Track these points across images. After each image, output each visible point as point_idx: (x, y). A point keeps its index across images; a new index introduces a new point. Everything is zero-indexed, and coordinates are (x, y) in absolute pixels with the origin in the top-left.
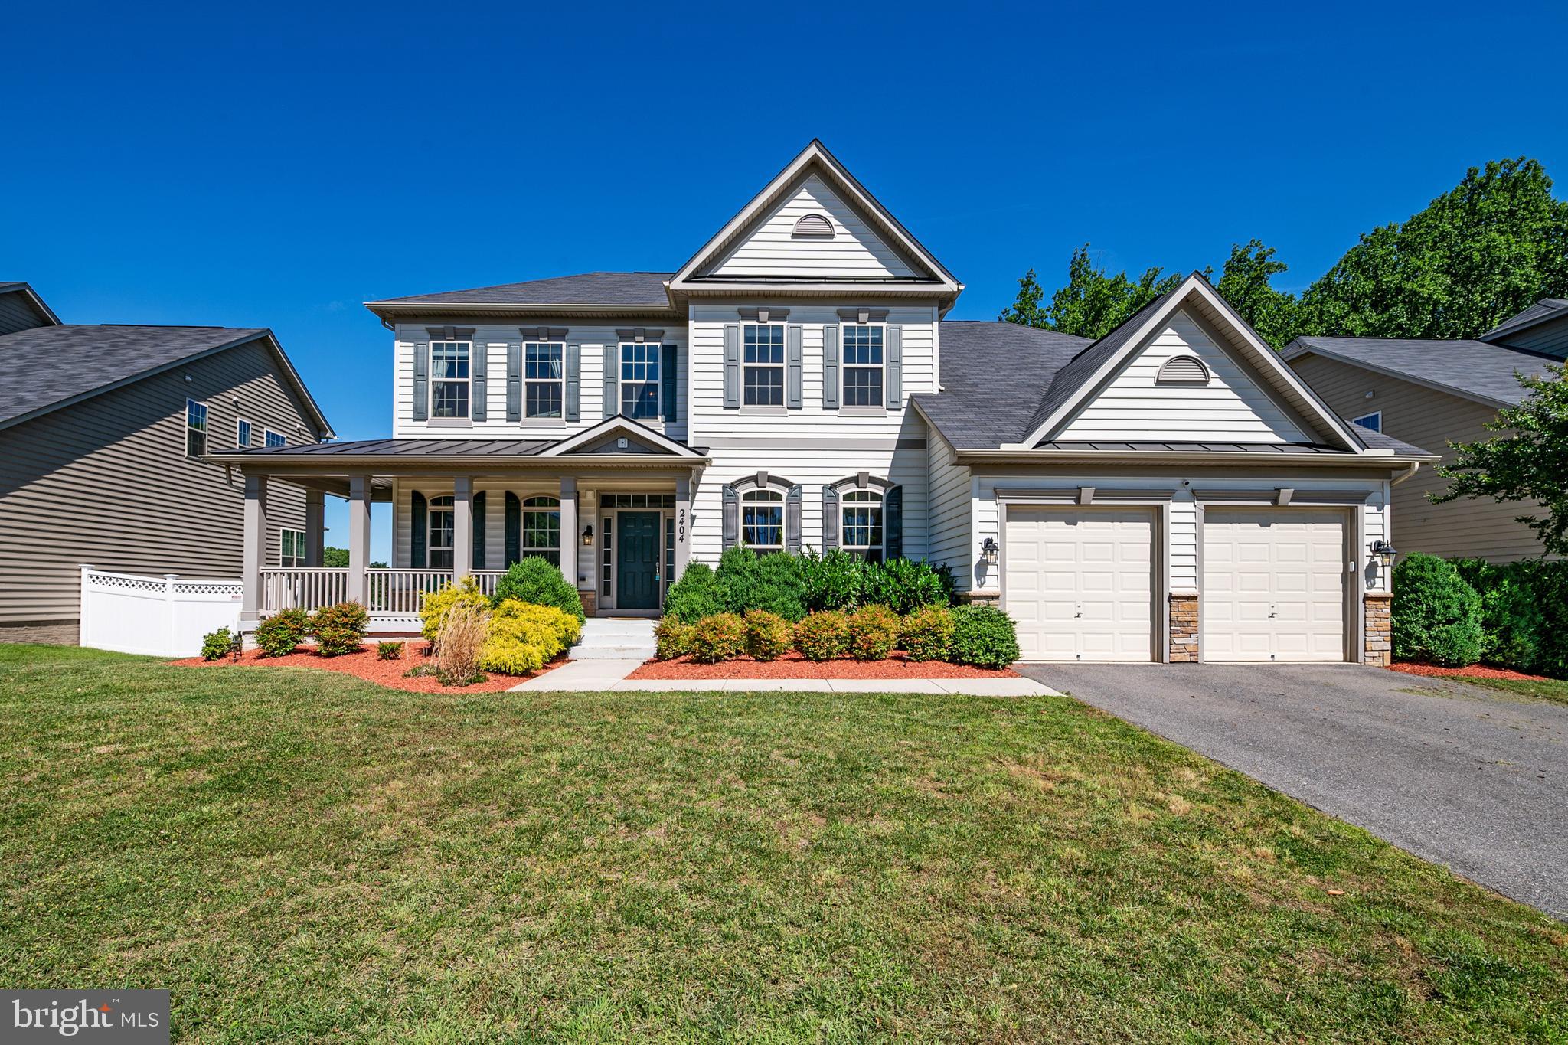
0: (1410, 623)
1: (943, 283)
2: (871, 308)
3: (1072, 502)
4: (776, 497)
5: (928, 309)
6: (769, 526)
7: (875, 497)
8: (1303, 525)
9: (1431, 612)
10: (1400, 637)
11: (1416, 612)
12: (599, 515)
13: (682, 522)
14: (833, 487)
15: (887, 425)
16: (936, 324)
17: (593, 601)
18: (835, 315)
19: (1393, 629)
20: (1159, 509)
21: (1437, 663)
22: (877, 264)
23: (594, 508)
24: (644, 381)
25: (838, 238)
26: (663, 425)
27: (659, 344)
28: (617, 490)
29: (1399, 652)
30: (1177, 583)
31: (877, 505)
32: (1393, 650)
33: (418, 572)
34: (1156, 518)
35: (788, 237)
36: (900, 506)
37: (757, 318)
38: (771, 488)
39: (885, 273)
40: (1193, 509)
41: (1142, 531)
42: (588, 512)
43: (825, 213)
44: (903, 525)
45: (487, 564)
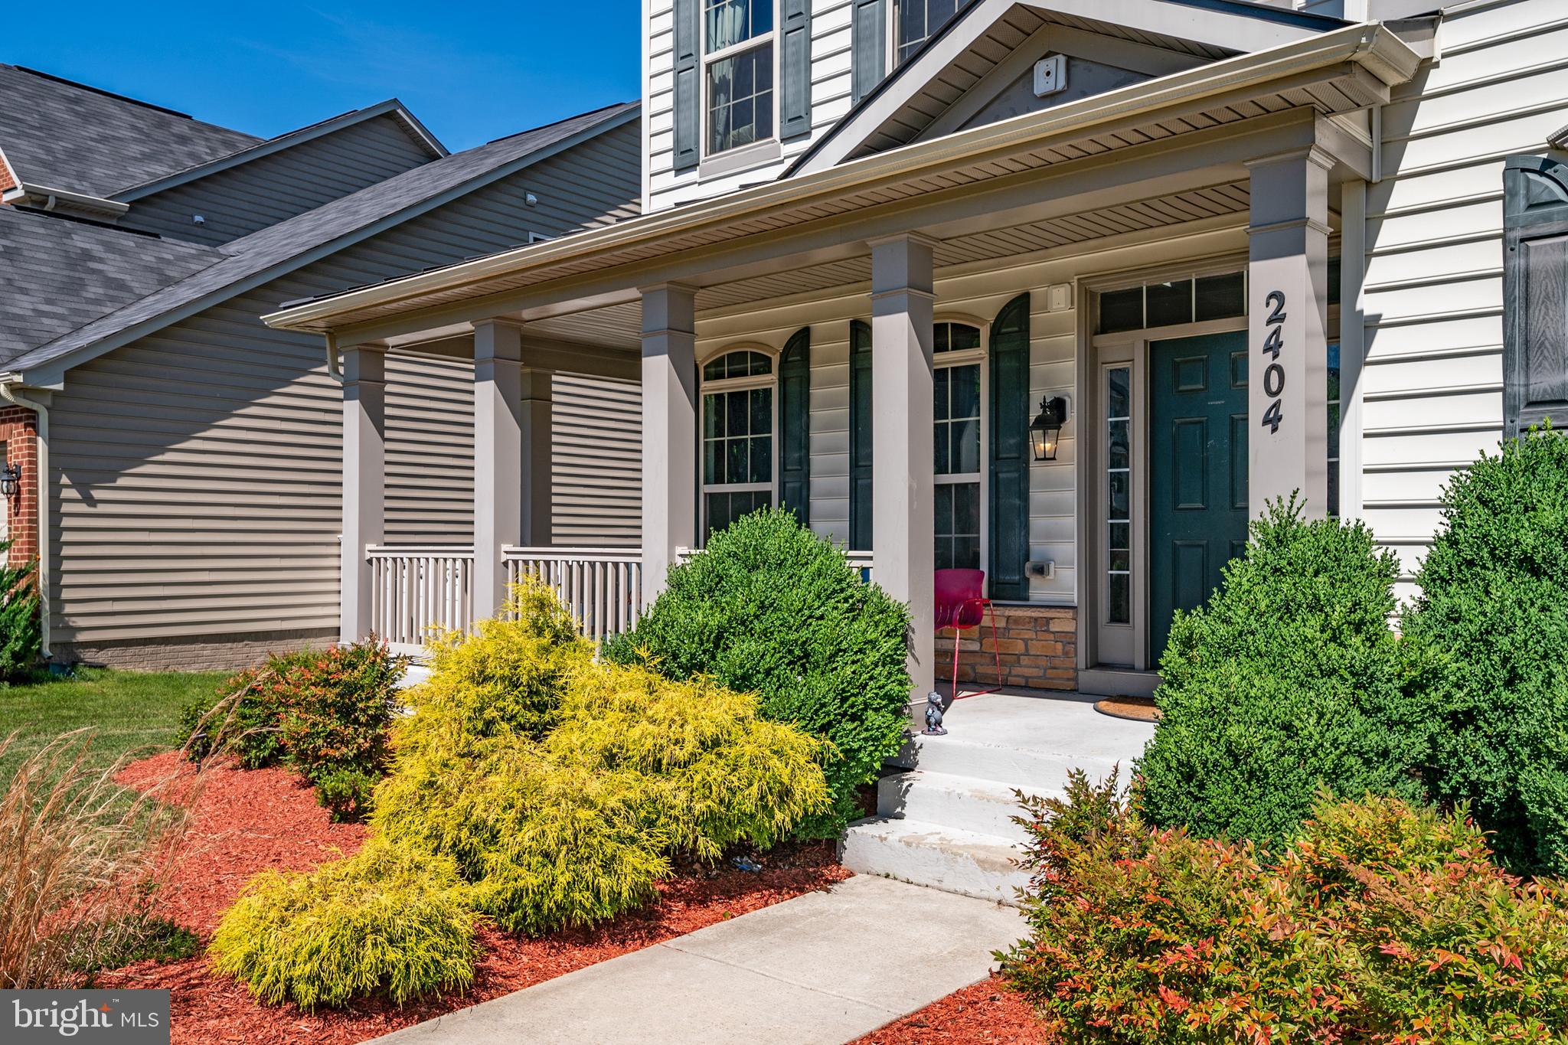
12: (1091, 360)
17: (1069, 639)
23: (1071, 339)
42: (1056, 355)
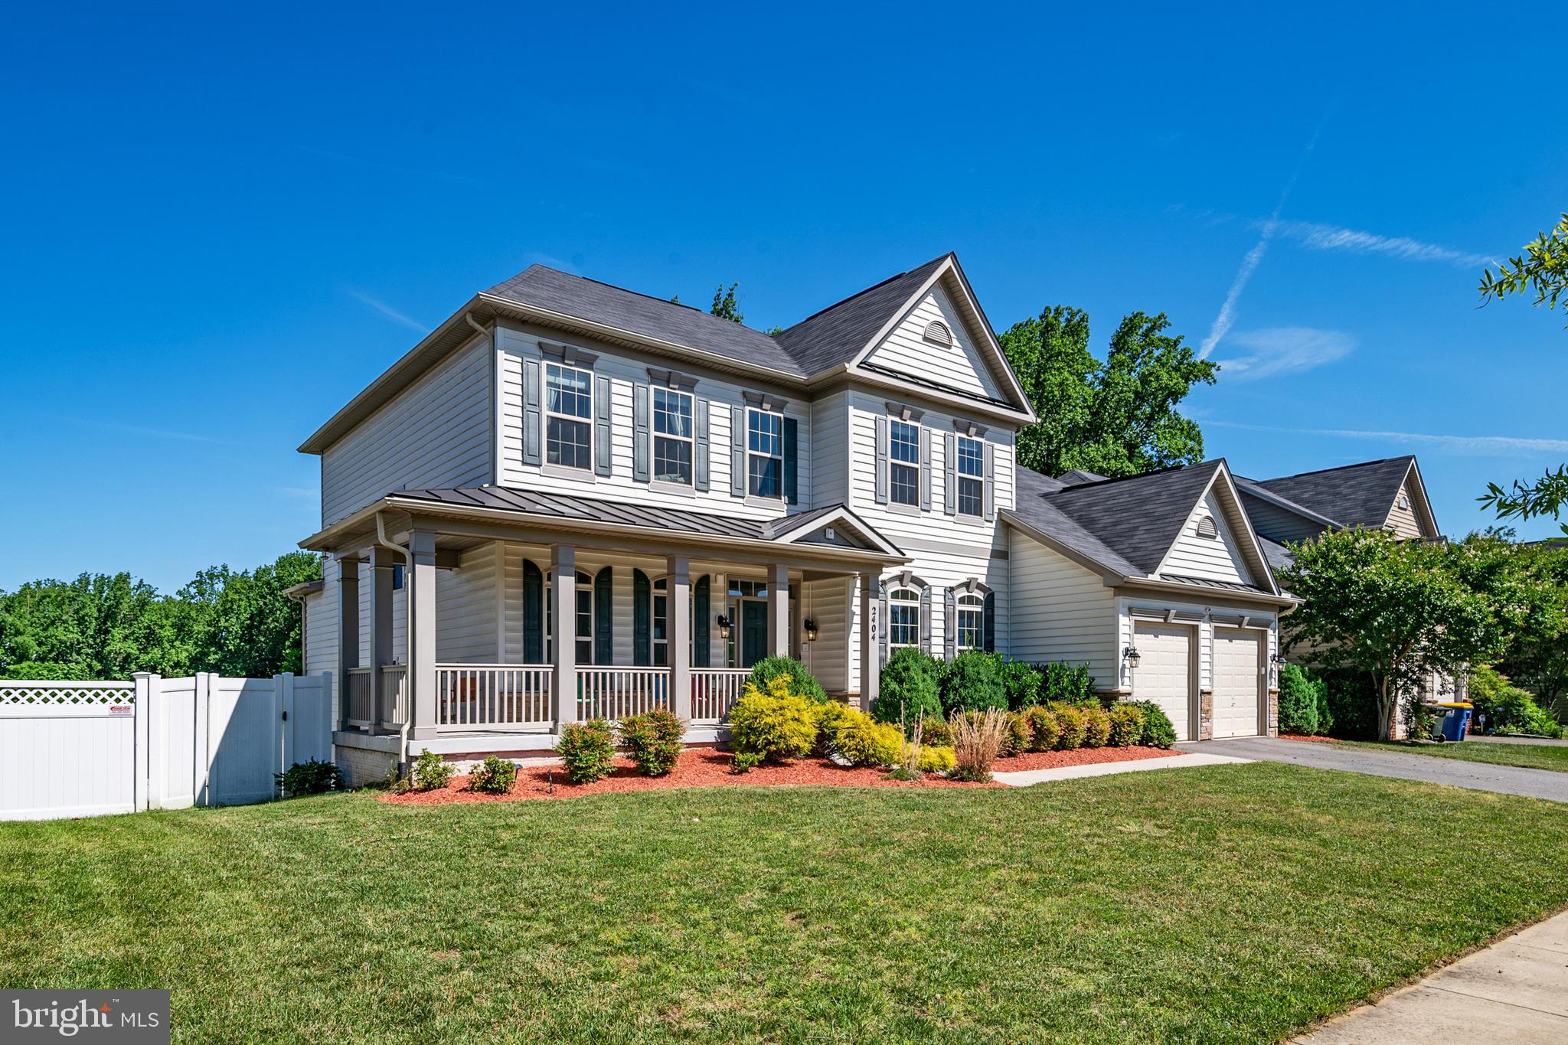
0: (1288, 708)
1: (1027, 413)
2: (980, 424)
3: (1162, 620)
4: (914, 596)
5: (1008, 432)
6: (909, 625)
7: (978, 602)
8: (1243, 642)
9: (1298, 701)
10: (1284, 718)
11: (1290, 701)
13: (873, 621)
14: (952, 589)
15: (982, 534)
16: (1014, 447)
18: (951, 424)
19: (1280, 713)
20: (1195, 629)
21: (1302, 734)
22: (977, 382)
24: (769, 455)
25: (953, 350)
26: (785, 506)
27: (781, 415)
28: (754, 577)
29: (1283, 728)
30: (1204, 685)
31: (978, 609)
32: (1279, 727)
33: (533, 668)
34: (1193, 633)
35: (920, 339)
36: (993, 611)
37: (901, 416)
38: (912, 588)
39: (982, 392)
40: (1209, 629)
41: (1182, 643)
43: (947, 325)
44: (996, 629)
45: (614, 659)
